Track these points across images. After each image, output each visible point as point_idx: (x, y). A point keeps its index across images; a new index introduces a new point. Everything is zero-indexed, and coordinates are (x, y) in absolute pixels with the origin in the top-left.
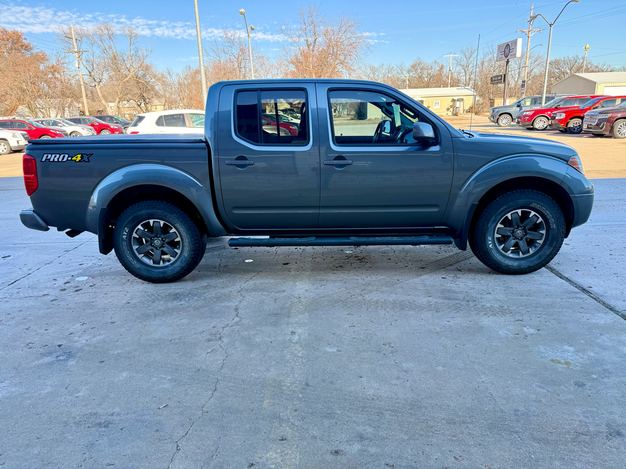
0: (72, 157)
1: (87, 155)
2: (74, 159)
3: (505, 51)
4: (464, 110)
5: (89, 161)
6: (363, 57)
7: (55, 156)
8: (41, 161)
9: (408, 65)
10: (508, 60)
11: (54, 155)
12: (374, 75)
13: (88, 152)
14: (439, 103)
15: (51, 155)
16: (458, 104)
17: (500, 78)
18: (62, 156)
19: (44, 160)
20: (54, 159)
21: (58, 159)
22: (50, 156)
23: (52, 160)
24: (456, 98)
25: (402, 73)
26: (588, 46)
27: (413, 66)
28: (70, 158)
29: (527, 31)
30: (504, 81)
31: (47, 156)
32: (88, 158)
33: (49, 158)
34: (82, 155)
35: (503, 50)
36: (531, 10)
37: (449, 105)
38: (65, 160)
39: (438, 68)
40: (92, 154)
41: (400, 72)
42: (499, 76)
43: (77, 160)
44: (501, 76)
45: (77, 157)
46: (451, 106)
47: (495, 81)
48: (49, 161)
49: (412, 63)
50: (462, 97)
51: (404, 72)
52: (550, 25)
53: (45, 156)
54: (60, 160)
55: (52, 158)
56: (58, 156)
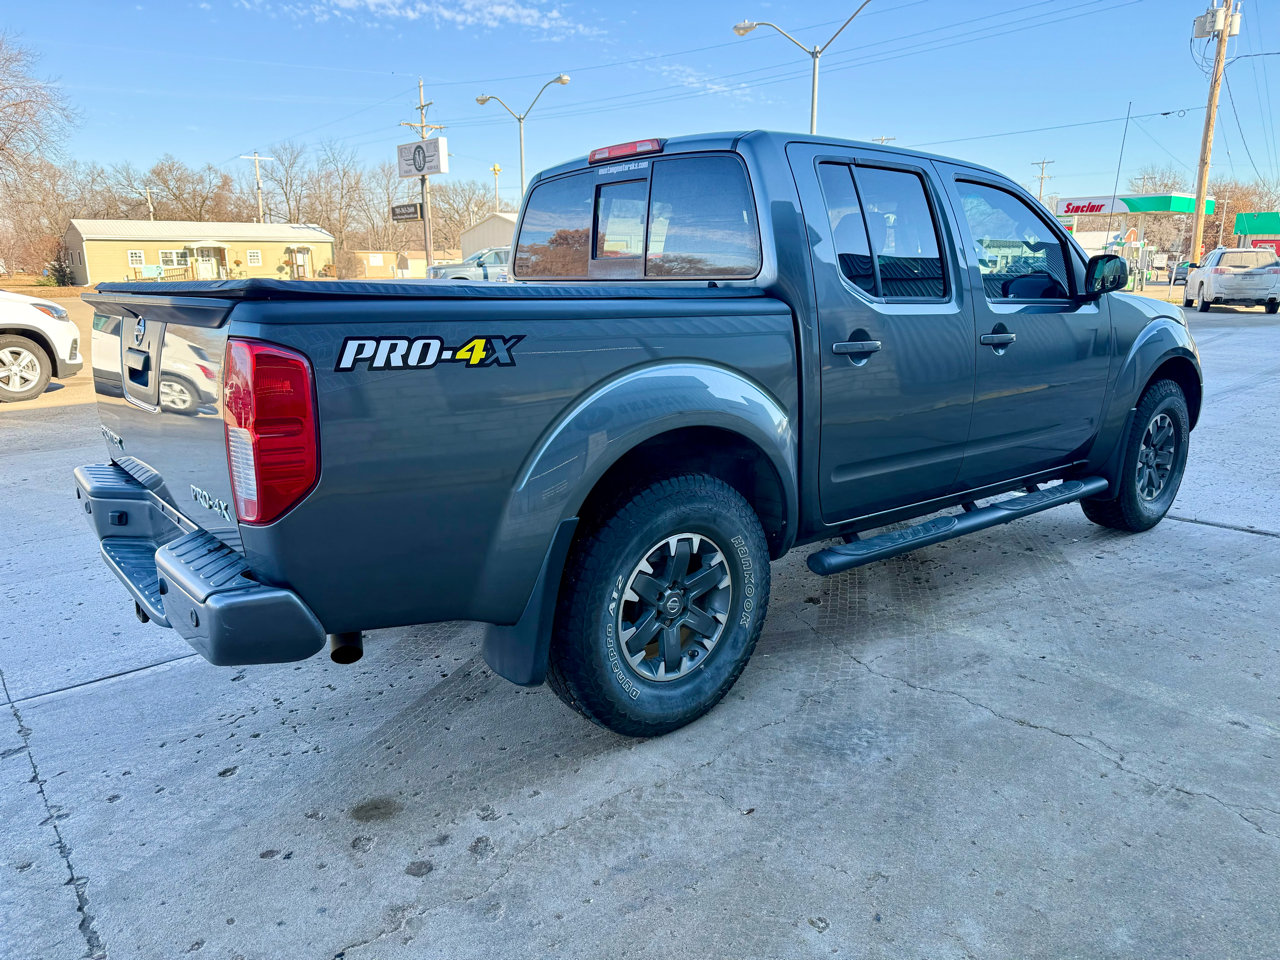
0: (455, 350)
1: (506, 341)
2: (462, 354)
3: (414, 159)
4: (314, 272)
5: (513, 363)
6: (56, 138)
7: (393, 348)
8: (338, 369)
9: (143, 167)
10: (423, 176)
11: (385, 345)
12: (54, 185)
13: (509, 329)
14: (260, 255)
15: (373, 344)
16: (300, 259)
17: (412, 210)
18: (418, 345)
19: (347, 362)
20: (388, 359)
21: (405, 357)
22: (370, 346)
23: (379, 362)
24: (294, 246)
25: (131, 185)
26: (497, 167)
27: (157, 172)
28: (447, 355)
29: (418, 125)
30: (422, 216)
31: (361, 348)
32: (509, 350)
33: (367, 353)
34: (489, 340)
35: (412, 157)
36: (420, 87)
37: (282, 261)
38: (431, 359)
39: (217, 181)
40: (520, 338)
41: (125, 183)
42: (409, 206)
43: (475, 361)
44: (415, 206)
45: (471, 350)
46: (286, 263)
47: (403, 214)
48: (371, 368)
49: (153, 164)
50: (306, 245)
51: (135, 184)
52: (519, 120)
53: (352, 346)
54: (413, 361)
55: (380, 353)
56: (402, 345)
